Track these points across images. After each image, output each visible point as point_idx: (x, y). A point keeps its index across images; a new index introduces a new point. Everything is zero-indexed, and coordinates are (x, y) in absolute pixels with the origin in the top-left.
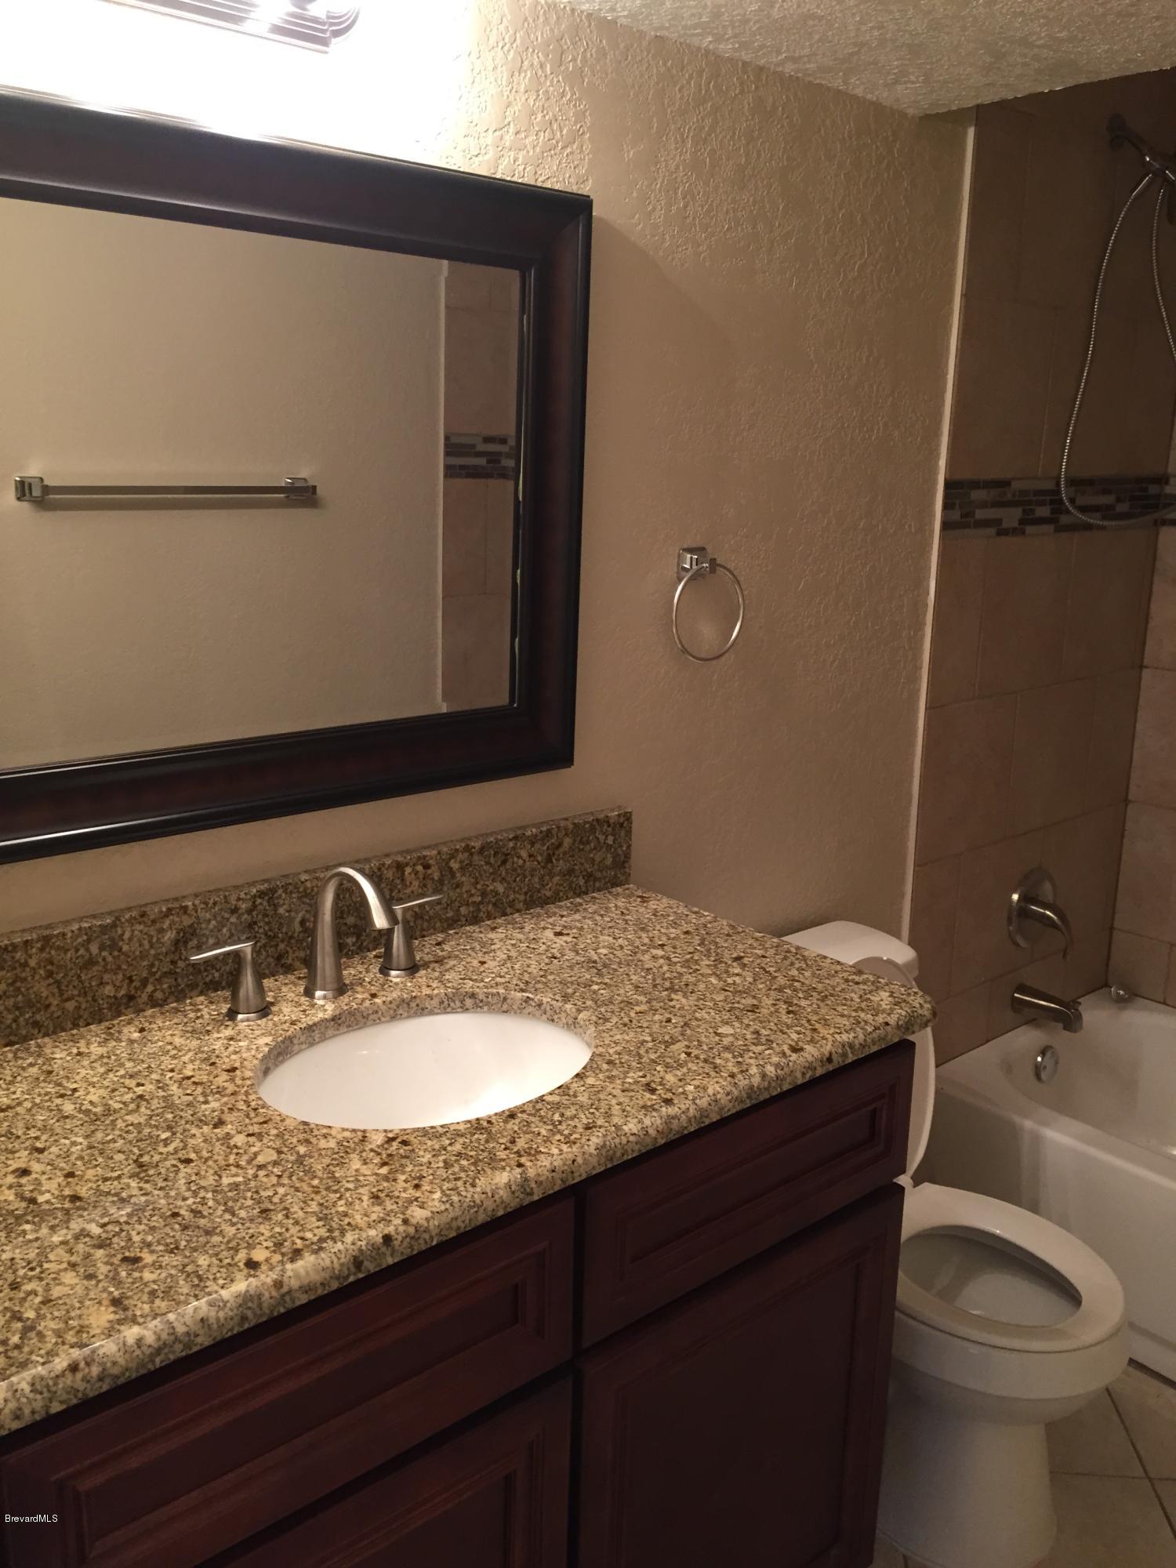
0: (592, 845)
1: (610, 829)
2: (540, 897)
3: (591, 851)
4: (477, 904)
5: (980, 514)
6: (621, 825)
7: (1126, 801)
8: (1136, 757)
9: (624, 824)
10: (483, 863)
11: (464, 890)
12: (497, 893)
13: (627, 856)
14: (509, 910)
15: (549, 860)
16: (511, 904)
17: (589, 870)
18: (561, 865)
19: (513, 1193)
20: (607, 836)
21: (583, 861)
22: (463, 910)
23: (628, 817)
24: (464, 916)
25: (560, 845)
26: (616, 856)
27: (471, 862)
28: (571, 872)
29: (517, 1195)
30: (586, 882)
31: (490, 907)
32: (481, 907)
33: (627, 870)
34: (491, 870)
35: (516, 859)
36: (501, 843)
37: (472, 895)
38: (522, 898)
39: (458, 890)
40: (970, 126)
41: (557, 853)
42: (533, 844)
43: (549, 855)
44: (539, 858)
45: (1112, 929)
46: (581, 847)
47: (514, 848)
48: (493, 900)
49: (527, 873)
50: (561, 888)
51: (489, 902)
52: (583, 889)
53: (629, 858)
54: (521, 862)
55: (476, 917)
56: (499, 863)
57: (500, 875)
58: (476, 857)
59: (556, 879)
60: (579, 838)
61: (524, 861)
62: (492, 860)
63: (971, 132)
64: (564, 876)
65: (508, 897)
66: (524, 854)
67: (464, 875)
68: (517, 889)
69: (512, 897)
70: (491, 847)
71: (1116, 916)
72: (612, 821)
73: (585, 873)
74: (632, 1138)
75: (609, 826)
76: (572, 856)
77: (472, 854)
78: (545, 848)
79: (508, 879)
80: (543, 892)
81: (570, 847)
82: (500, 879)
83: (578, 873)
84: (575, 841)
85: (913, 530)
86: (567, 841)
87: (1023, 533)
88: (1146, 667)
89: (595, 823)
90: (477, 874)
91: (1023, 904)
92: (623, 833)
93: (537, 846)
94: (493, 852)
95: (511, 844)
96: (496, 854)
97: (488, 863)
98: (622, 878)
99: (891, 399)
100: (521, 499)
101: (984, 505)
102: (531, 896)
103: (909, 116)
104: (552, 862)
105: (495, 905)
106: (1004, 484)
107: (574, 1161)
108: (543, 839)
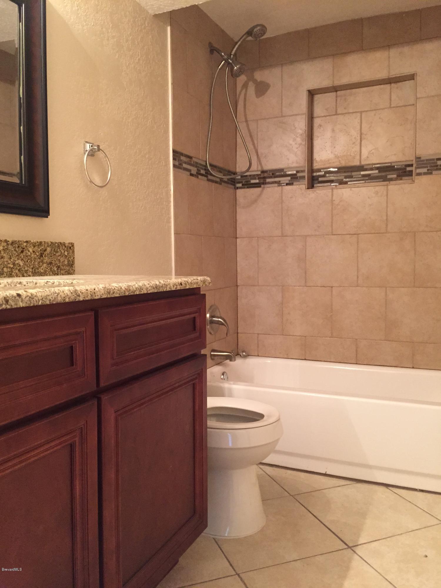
0: (59, 253)
1: (66, 248)
2: (39, 272)
3: (59, 256)
4: (12, 268)
5: (184, 166)
6: (70, 248)
7: (237, 286)
8: (239, 270)
9: (71, 247)
10: (13, 250)
11: (5, 260)
12: (20, 266)
13: (73, 261)
14: (25, 274)
15: (41, 255)
16: (26, 271)
17: (58, 264)
18: (46, 259)
19: (72, 293)
20: (65, 251)
21: (56, 260)
22: (5, 269)
23: (72, 245)
24: (6, 272)
25: (45, 250)
26: (69, 261)
27: (8, 248)
28: (51, 263)
29: (73, 294)
30: (57, 270)
31: (17, 271)
32: (13, 270)
33: (73, 268)
34: (17, 254)
35: (27, 251)
36: (20, 243)
37: (9, 263)
38: (31, 270)
39: (2, 260)
40: (168, 26)
41: (45, 253)
42: (34, 246)
43: (41, 253)
44: (37, 254)
45: (238, 333)
46: (55, 253)
47: (26, 246)
48: (19, 268)
49: (32, 259)
50: (47, 270)
51: (16, 269)
52: (56, 272)
53: (74, 263)
54: (29, 254)
55: (11, 274)
56: (20, 252)
57: (21, 257)
58: (10, 246)
59: (45, 265)
60: (53, 249)
61: (31, 253)
62: (17, 249)
63: (169, 28)
64: (48, 264)
65: (24, 268)
66: (31, 250)
67: (4, 253)
68: (28, 265)
69: (26, 269)
70: (16, 243)
71: (238, 328)
72: (66, 245)
73: (56, 265)
74: (116, 288)
75: (65, 247)
76: (51, 256)
77: (8, 244)
78: (40, 250)
79: (24, 260)
80: (40, 269)
81: (50, 252)
82: (21, 259)
83: (54, 264)
84: (52, 250)
85: (164, 164)
86: (49, 249)
87: (198, 177)
88: (238, 238)
89: (59, 244)
90: (11, 254)
91: (211, 319)
92: (71, 252)
93: (36, 248)
94: (17, 246)
95: (25, 244)
96: (18, 247)
97: (15, 250)
98: (72, 271)
99: (152, 113)
100: (21, 97)
101: (185, 163)
102: (35, 270)
103: (150, 13)
104: (43, 257)
105: (19, 270)
106: (191, 158)
107: (94, 289)
108: (38, 245)
